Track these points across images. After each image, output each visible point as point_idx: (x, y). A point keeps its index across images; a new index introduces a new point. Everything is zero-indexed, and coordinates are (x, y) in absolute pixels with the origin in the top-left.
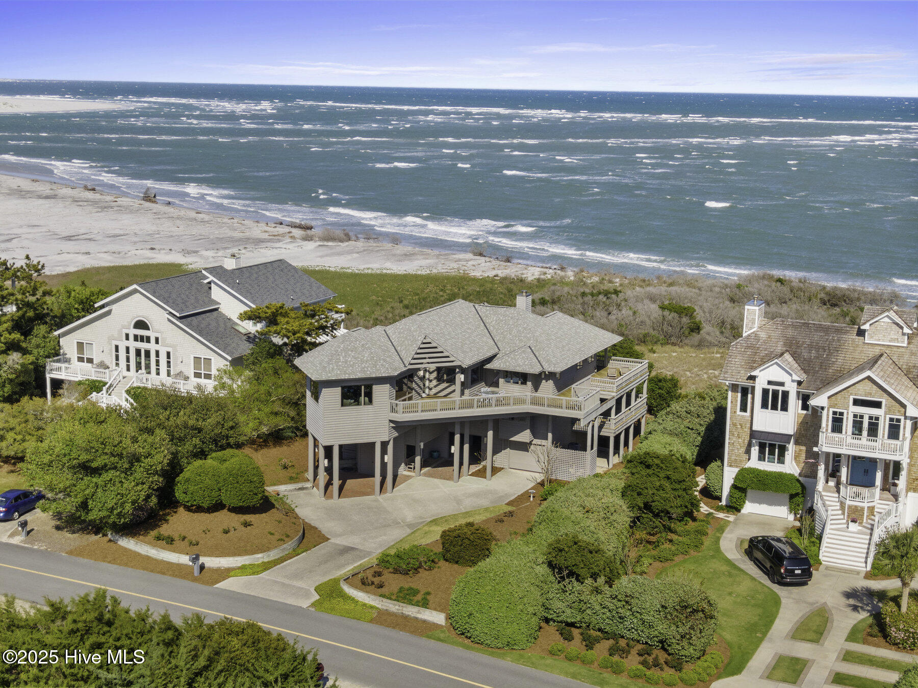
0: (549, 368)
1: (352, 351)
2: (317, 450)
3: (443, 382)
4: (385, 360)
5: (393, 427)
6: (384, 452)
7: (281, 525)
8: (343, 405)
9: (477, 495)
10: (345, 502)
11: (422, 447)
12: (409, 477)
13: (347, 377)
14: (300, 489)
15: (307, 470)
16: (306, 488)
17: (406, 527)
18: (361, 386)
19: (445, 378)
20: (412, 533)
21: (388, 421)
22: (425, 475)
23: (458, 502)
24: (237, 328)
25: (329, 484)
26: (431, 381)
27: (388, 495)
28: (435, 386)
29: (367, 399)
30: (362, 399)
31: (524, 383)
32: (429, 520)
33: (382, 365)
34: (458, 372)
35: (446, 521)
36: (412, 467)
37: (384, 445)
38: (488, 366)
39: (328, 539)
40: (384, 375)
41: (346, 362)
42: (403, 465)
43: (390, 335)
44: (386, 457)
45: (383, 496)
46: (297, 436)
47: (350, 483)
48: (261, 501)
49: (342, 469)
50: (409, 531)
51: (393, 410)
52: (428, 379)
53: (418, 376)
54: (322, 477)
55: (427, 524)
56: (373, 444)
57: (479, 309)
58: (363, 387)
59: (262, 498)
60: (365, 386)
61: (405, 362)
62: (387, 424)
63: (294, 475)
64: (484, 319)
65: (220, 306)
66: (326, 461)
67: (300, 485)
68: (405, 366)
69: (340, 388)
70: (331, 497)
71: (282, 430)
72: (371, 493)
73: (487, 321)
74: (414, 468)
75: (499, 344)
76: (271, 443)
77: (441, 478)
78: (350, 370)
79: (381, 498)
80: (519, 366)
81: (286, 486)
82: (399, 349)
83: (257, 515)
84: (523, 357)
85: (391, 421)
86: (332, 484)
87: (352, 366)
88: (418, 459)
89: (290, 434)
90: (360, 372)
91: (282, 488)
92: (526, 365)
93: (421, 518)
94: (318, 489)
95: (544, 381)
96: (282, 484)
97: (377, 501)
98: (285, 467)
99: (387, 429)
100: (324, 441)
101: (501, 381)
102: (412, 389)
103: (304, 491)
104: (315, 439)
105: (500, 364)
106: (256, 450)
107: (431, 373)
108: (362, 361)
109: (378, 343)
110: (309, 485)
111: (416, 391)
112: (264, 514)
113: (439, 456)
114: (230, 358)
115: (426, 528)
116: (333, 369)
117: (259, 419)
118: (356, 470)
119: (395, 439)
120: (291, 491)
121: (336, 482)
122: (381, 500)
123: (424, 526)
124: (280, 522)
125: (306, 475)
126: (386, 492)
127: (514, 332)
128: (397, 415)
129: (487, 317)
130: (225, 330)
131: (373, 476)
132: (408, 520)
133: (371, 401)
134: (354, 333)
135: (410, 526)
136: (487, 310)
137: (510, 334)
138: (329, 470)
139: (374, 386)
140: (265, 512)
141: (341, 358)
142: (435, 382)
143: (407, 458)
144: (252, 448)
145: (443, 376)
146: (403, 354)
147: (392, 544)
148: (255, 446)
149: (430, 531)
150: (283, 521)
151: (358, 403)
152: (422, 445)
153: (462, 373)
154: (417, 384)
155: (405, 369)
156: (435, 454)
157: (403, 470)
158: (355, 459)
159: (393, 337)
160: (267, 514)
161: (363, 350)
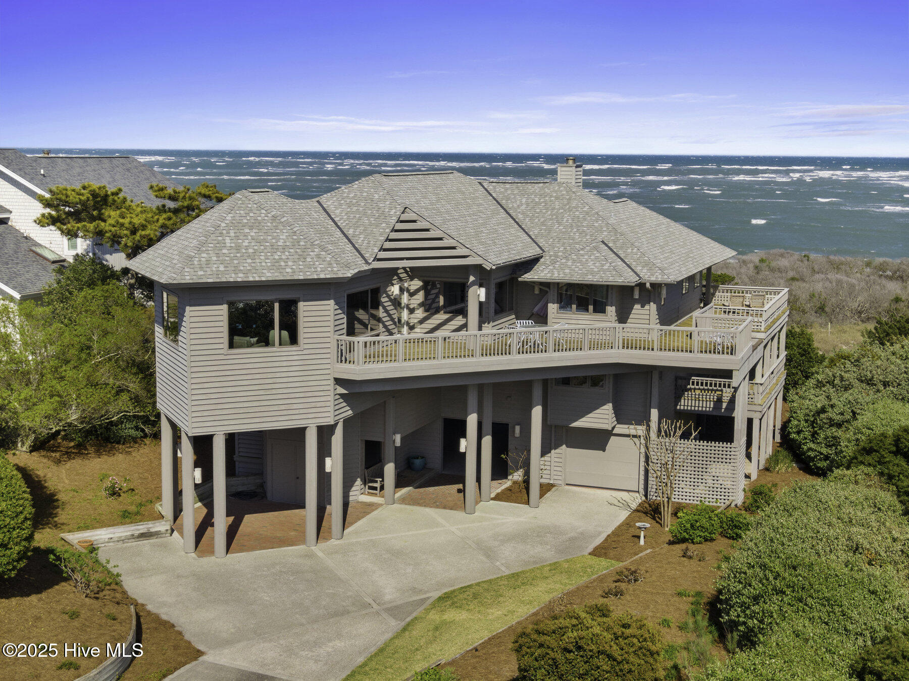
0: (650, 277)
1: (251, 228)
2: (179, 455)
3: (437, 311)
4: (323, 249)
5: (342, 396)
6: (324, 450)
7: (76, 623)
8: (231, 345)
9: (521, 537)
10: (241, 560)
11: (398, 443)
12: (371, 507)
13: (240, 277)
14: (143, 536)
15: (159, 498)
16: (157, 534)
17: (385, 615)
18: (273, 303)
19: (442, 303)
20: (404, 629)
21: (332, 382)
22: (404, 500)
23: (489, 553)
24: (39, 250)
25: (205, 525)
26: (412, 311)
27: (333, 542)
28: (422, 322)
29: (285, 334)
30: (275, 333)
31: (600, 309)
32: (436, 595)
33: (318, 256)
34: (473, 284)
35: (475, 596)
36: (378, 485)
37: (325, 433)
38: (528, 277)
39: (200, 653)
40: (322, 276)
41: (238, 248)
42: (359, 482)
43: (331, 209)
44: (328, 462)
45: (323, 545)
46: (146, 436)
47: (252, 522)
48: (22, 564)
49: (233, 496)
50: (395, 625)
51: (342, 358)
52: (408, 306)
53: (388, 296)
54: (192, 508)
55: (434, 606)
56: (300, 433)
57: (490, 188)
58: (277, 305)
59: (22, 556)
60: (281, 302)
61: (367, 256)
62: (331, 388)
63: (133, 508)
64: (503, 202)
65: (12, 216)
66: (198, 473)
67: (142, 528)
68: (367, 263)
69: (225, 307)
70: (211, 551)
71: (116, 424)
72: (300, 539)
73: (509, 205)
74: (382, 488)
75: (542, 242)
76: (92, 450)
77: (437, 507)
78: (247, 264)
79: (319, 550)
80: (592, 273)
81: (111, 529)
82: (350, 232)
83: (14, 601)
84: (597, 258)
85: (339, 381)
86: (212, 525)
87: (252, 256)
88: (390, 469)
89: (133, 432)
90: (269, 269)
91: (100, 535)
92: (605, 271)
93: (414, 590)
94: (181, 534)
95: (637, 306)
96: (102, 524)
97: (310, 556)
98: (114, 493)
99: (331, 398)
100: (192, 428)
101: (553, 308)
102: (379, 320)
103: (153, 541)
104: (174, 427)
105: (552, 272)
106: (58, 462)
107: (412, 295)
108: (274, 248)
109: (307, 218)
110: (162, 526)
111: (385, 326)
112: (34, 598)
113: (424, 467)
114: (17, 296)
115: (434, 616)
116: (208, 262)
117: (60, 396)
118: (264, 495)
119: (347, 422)
120: (122, 540)
121: (221, 521)
122: (320, 554)
123: (428, 611)
124: (74, 615)
125: (158, 507)
126: (328, 537)
127: (567, 219)
128: (351, 366)
129: (508, 199)
130: (16, 252)
131: (302, 506)
132: (388, 598)
133: (294, 340)
134: (255, 195)
135: (394, 611)
136: (506, 189)
137: (560, 224)
138: (205, 493)
139: (302, 305)
140: (39, 591)
141: (228, 240)
142: (420, 314)
143: (367, 468)
144: (49, 458)
145: (435, 300)
146: (359, 241)
147: (361, 660)
148: (58, 454)
149: (444, 623)
150: (84, 613)
151: (265, 341)
152: (398, 439)
153: (481, 286)
154: (386, 311)
155: (366, 267)
156: (418, 462)
157: (359, 494)
158: (261, 474)
159: (336, 213)
160: (44, 595)
161: (276, 227)
